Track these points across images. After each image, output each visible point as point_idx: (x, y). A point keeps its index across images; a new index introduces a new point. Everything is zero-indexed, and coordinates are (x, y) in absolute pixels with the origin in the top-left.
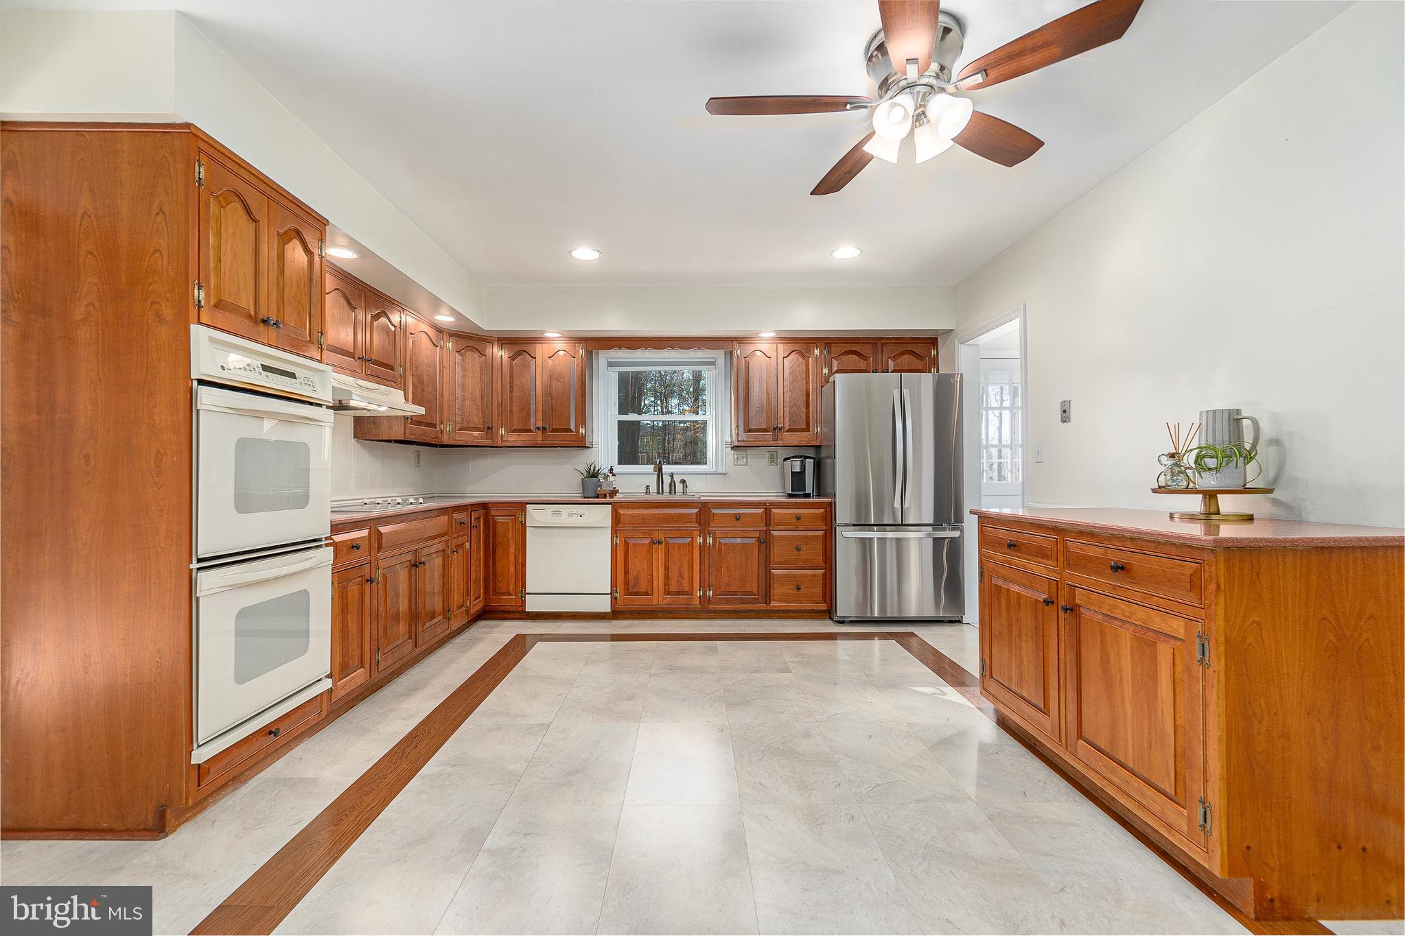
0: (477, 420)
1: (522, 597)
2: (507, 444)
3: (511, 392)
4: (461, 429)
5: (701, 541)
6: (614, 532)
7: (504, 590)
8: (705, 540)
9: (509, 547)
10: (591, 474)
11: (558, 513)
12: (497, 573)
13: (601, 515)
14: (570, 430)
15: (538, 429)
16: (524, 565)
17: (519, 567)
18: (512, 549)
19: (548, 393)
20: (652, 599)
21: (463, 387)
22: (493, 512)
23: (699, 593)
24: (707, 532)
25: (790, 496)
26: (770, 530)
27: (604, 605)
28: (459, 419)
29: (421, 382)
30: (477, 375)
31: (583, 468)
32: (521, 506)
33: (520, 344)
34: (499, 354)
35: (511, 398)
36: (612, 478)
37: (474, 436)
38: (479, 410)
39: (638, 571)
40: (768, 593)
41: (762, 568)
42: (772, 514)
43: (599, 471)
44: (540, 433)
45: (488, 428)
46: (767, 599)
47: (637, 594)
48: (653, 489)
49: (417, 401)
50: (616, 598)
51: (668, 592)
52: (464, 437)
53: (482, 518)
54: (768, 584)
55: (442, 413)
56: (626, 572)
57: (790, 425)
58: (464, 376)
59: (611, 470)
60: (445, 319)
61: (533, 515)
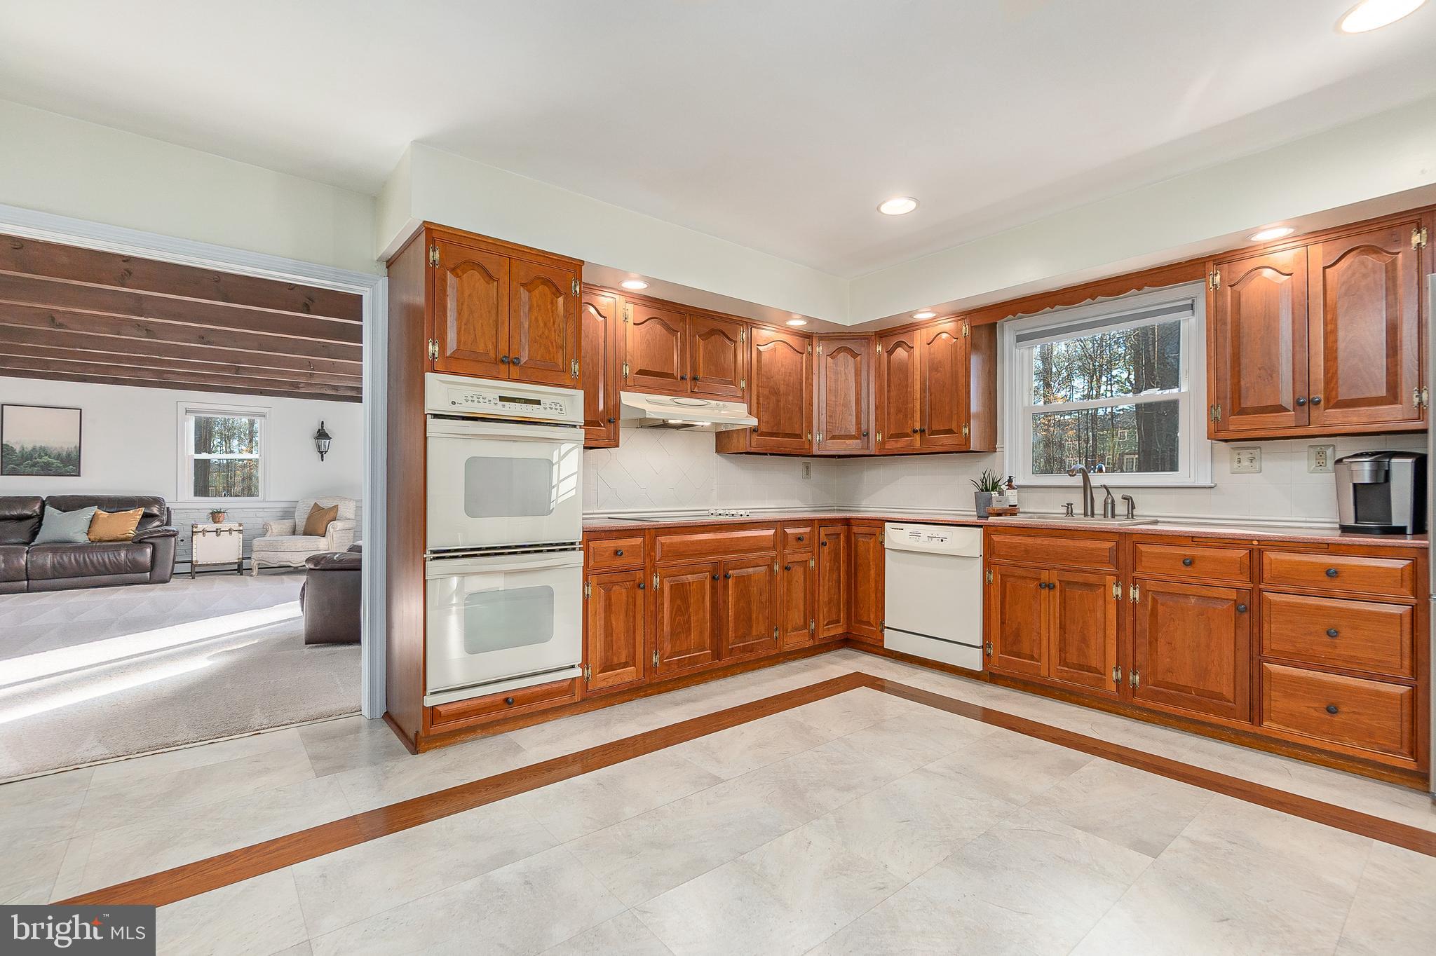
0: (851, 427)
1: (881, 631)
2: (884, 452)
3: (887, 390)
4: (832, 438)
5: (1120, 593)
6: (987, 566)
7: (865, 619)
8: (1126, 594)
9: (870, 570)
11: (915, 535)
14: (951, 431)
15: (915, 431)
17: (879, 595)
18: (872, 572)
19: (928, 388)
20: (1039, 668)
22: (855, 529)
23: (1115, 675)
24: (1130, 580)
26: (1260, 591)
29: (776, 392)
30: (850, 377)
31: (979, 478)
32: (880, 523)
33: (895, 335)
34: (877, 350)
35: (888, 399)
36: (1009, 493)
37: (847, 444)
39: (1020, 624)
40: (1256, 703)
41: (1243, 656)
42: (1265, 561)
44: (917, 437)
46: (1254, 713)
47: (1018, 655)
48: (1078, 509)
50: (989, 655)
51: (1062, 662)
53: (842, 536)
54: (1256, 687)
55: (809, 422)
56: (1002, 621)
58: (836, 381)
59: (1010, 480)
60: (797, 323)
61: (895, 537)
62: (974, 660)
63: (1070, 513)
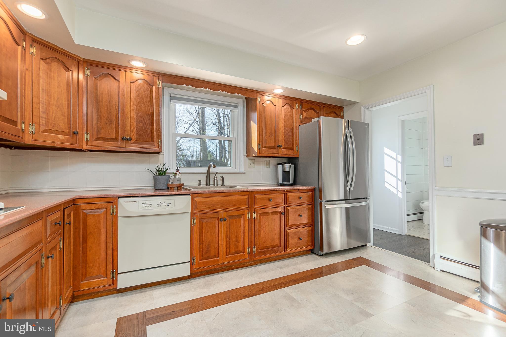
0: (62, 125)
1: (113, 277)
4: (46, 131)
5: (250, 217)
6: (193, 216)
7: (95, 274)
8: (252, 216)
9: (100, 235)
10: (162, 172)
11: (149, 204)
12: (88, 260)
13: (183, 203)
16: (115, 250)
17: (110, 252)
20: (218, 260)
21: (48, 93)
22: (83, 207)
23: (248, 251)
24: (253, 210)
25: (281, 185)
26: (286, 207)
27: (186, 270)
28: (44, 122)
31: (154, 168)
32: (112, 200)
33: (106, 69)
37: (59, 139)
38: (64, 116)
39: (209, 241)
40: (285, 244)
41: (282, 230)
42: (287, 196)
43: (167, 170)
45: (74, 133)
46: (285, 247)
47: (208, 258)
48: (203, 183)
50: (193, 264)
51: (229, 253)
52: (49, 138)
53: (72, 214)
54: (285, 238)
55: (23, 112)
56: (201, 243)
57: (285, 145)
59: (178, 169)
63: (200, 184)
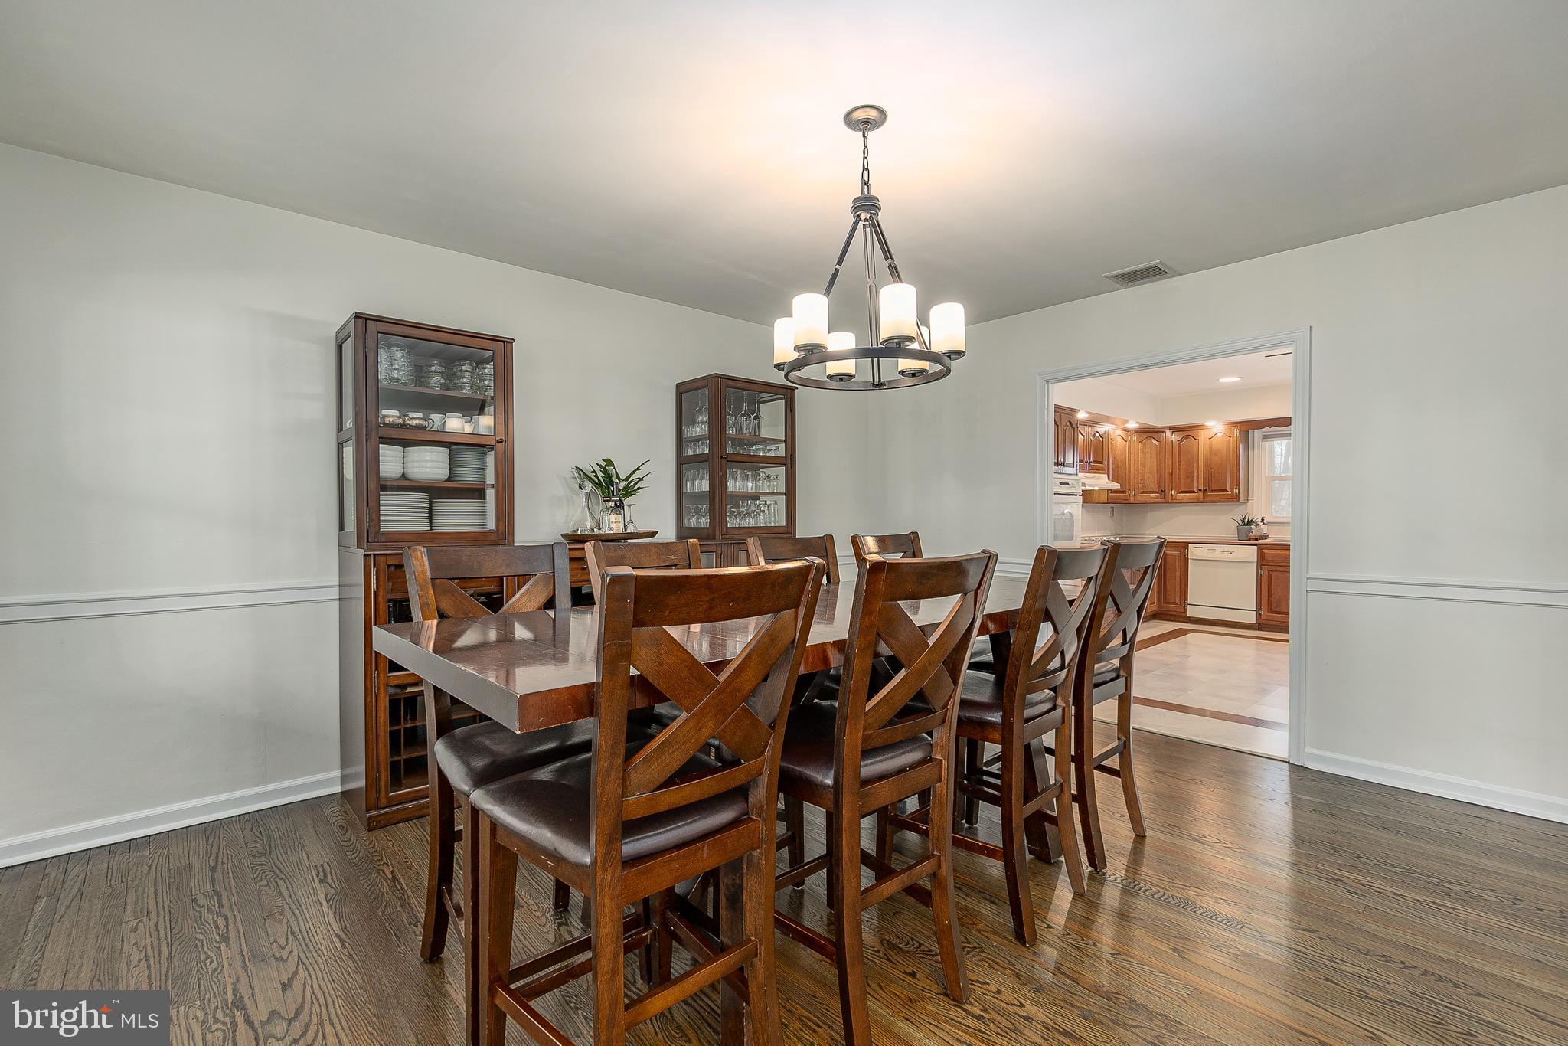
0: (1154, 486)
1: (1185, 607)
2: (1176, 501)
3: (1179, 465)
4: (1143, 493)
6: (1260, 566)
7: (1173, 601)
9: (1176, 571)
10: (1246, 522)
11: (1214, 551)
12: (1167, 588)
13: (1250, 553)
14: (1226, 491)
15: (1200, 490)
17: (1183, 586)
18: (1178, 573)
19: (1207, 465)
21: (1144, 465)
28: (1142, 486)
29: (1117, 467)
30: (1154, 456)
31: (1239, 518)
32: (1186, 545)
33: (1188, 431)
34: (1171, 436)
35: (1179, 469)
36: (1262, 526)
37: (1151, 496)
38: (1155, 479)
43: (1252, 520)
44: (1202, 494)
45: (1162, 490)
47: (1279, 613)
49: (1115, 479)
50: (1260, 614)
52: (1143, 498)
55: (1129, 484)
56: (1269, 596)
58: (1145, 458)
59: (1263, 520)
60: (1132, 425)
61: (1194, 551)
62: (1251, 618)
